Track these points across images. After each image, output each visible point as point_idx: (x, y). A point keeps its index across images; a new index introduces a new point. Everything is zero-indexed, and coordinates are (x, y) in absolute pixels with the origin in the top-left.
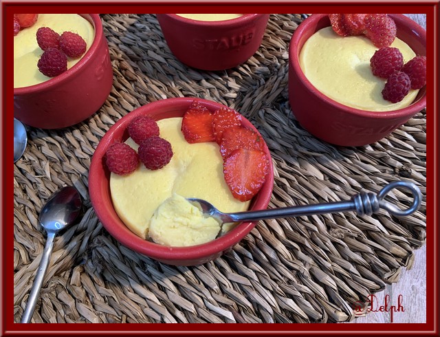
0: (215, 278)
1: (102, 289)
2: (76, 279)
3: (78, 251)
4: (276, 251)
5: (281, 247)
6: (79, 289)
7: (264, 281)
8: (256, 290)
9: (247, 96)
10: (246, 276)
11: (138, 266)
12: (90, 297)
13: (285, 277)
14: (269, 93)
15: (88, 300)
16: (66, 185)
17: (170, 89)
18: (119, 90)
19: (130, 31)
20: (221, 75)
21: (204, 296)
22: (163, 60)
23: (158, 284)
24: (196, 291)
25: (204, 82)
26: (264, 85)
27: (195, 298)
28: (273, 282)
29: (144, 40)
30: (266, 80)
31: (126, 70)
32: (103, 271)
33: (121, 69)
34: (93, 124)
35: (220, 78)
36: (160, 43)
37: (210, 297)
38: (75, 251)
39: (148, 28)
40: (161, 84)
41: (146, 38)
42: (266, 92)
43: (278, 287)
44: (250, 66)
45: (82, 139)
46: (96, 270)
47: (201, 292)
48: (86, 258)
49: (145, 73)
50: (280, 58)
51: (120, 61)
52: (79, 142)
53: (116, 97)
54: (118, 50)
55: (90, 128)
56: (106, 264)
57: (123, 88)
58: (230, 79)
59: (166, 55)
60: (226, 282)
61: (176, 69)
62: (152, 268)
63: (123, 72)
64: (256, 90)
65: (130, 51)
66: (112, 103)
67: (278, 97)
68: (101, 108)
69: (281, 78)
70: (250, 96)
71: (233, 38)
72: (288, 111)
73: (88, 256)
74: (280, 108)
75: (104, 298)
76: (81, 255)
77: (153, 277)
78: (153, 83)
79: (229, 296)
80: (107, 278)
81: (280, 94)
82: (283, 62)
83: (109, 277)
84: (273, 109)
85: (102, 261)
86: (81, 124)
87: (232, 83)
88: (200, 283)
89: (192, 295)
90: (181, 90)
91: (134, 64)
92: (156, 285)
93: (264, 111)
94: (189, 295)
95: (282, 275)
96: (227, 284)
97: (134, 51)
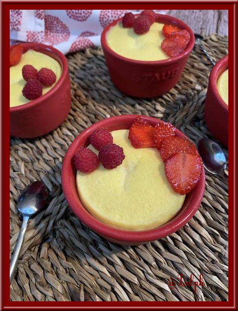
0: (153, 256)
1: (64, 262)
2: (45, 253)
3: (45, 232)
4: (201, 236)
5: (205, 233)
6: (46, 261)
7: (193, 260)
8: (186, 267)
9: (171, 116)
10: (177, 255)
11: (91, 244)
12: (55, 268)
13: (209, 257)
14: (187, 114)
15: (53, 271)
16: (36, 180)
17: (112, 111)
18: (75, 111)
19: (81, 69)
20: (150, 100)
21: (145, 271)
22: (106, 90)
23: (107, 259)
24: (139, 267)
25: (137, 106)
26: (183, 108)
27: (138, 272)
28: (200, 261)
29: (92, 76)
30: (184, 105)
31: (79, 96)
32: (65, 248)
33: (76, 96)
34: (56, 135)
35: (149, 103)
36: (104, 78)
37: (150, 271)
38: (43, 231)
39: (95, 67)
40: (105, 107)
41: (94, 74)
42: (185, 113)
43: (204, 266)
44: (172, 94)
45: (48, 146)
46: (60, 247)
47: (143, 267)
48: (51, 237)
49: (94, 99)
50: (193, 89)
51: (75, 90)
52: (46, 148)
53: (73, 116)
54: (73, 82)
55: (53, 138)
56: (67, 242)
57: (78, 110)
58: (157, 104)
59: (109, 87)
60: (162, 260)
61: (116, 96)
62: (102, 246)
63: (78, 98)
64: (177, 112)
65: (82, 83)
66: (69, 120)
67: (194, 118)
68: (62, 124)
69: (195, 103)
70: (173, 116)
71: (164, 74)
72: (202, 128)
73: (53, 235)
74: (196, 125)
75: (66, 269)
76: (47, 235)
77: (104, 253)
78: (100, 107)
79: (165, 271)
80: (68, 253)
81: (196, 115)
82: (196, 92)
83: (69, 252)
84: (191, 126)
85: (64, 240)
86: (47, 135)
87: (159, 107)
88: (140, 260)
89: (136, 270)
90: (120, 112)
91: (86, 93)
92: (105, 259)
93: (184, 127)
94: (133, 269)
95: (207, 256)
96: (162, 261)
97: (86, 83)
